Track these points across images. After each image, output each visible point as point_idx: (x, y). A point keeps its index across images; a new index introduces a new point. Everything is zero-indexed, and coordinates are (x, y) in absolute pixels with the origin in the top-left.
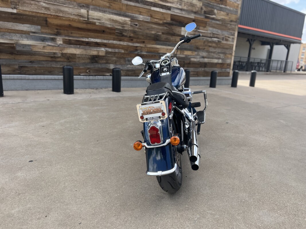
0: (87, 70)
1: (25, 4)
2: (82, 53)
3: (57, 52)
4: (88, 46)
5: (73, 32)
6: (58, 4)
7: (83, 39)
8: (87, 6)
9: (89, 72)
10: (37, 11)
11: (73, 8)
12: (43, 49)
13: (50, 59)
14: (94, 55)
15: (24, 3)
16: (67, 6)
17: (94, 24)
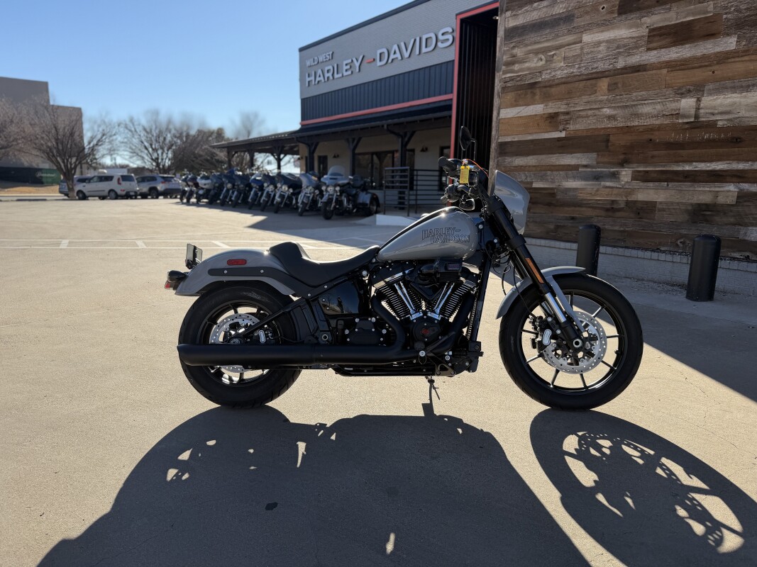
0: (677, 240)
1: (580, 120)
2: (668, 200)
3: (618, 199)
4: (689, 181)
5: (656, 153)
6: (632, 103)
7: (679, 166)
8: (697, 90)
9: (681, 245)
10: (594, 127)
11: (662, 102)
12: (595, 195)
13: (603, 213)
14: (703, 202)
15: (578, 117)
16: (650, 101)
17: (711, 125)
